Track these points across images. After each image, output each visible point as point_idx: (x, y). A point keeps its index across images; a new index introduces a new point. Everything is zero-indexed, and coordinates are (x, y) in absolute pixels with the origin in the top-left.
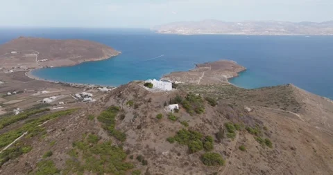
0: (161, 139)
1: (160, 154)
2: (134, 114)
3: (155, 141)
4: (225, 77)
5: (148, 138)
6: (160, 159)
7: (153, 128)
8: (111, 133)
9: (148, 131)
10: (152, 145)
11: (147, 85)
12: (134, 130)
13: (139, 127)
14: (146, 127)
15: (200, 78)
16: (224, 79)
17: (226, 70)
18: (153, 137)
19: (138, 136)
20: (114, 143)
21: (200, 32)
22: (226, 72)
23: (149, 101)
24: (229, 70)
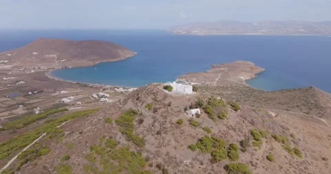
0: (182, 145)
1: (181, 162)
2: (152, 118)
3: (175, 148)
4: (243, 78)
5: (168, 145)
6: (181, 168)
7: (173, 134)
8: (129, 138)
9: (168, 137)
10: (173, 153)
11: (166, 88)
12: (153, 135)
13: (158, 133)
14: (166, 133)
15: (217, 79)
16: (241, 81)
17: (243, 71)
18: (173, 143)
19: (157, 141)
20: (133, 149)
21: (215, 33)
22: (244, 73)
23: (169, 105)
24: (246, 71)
